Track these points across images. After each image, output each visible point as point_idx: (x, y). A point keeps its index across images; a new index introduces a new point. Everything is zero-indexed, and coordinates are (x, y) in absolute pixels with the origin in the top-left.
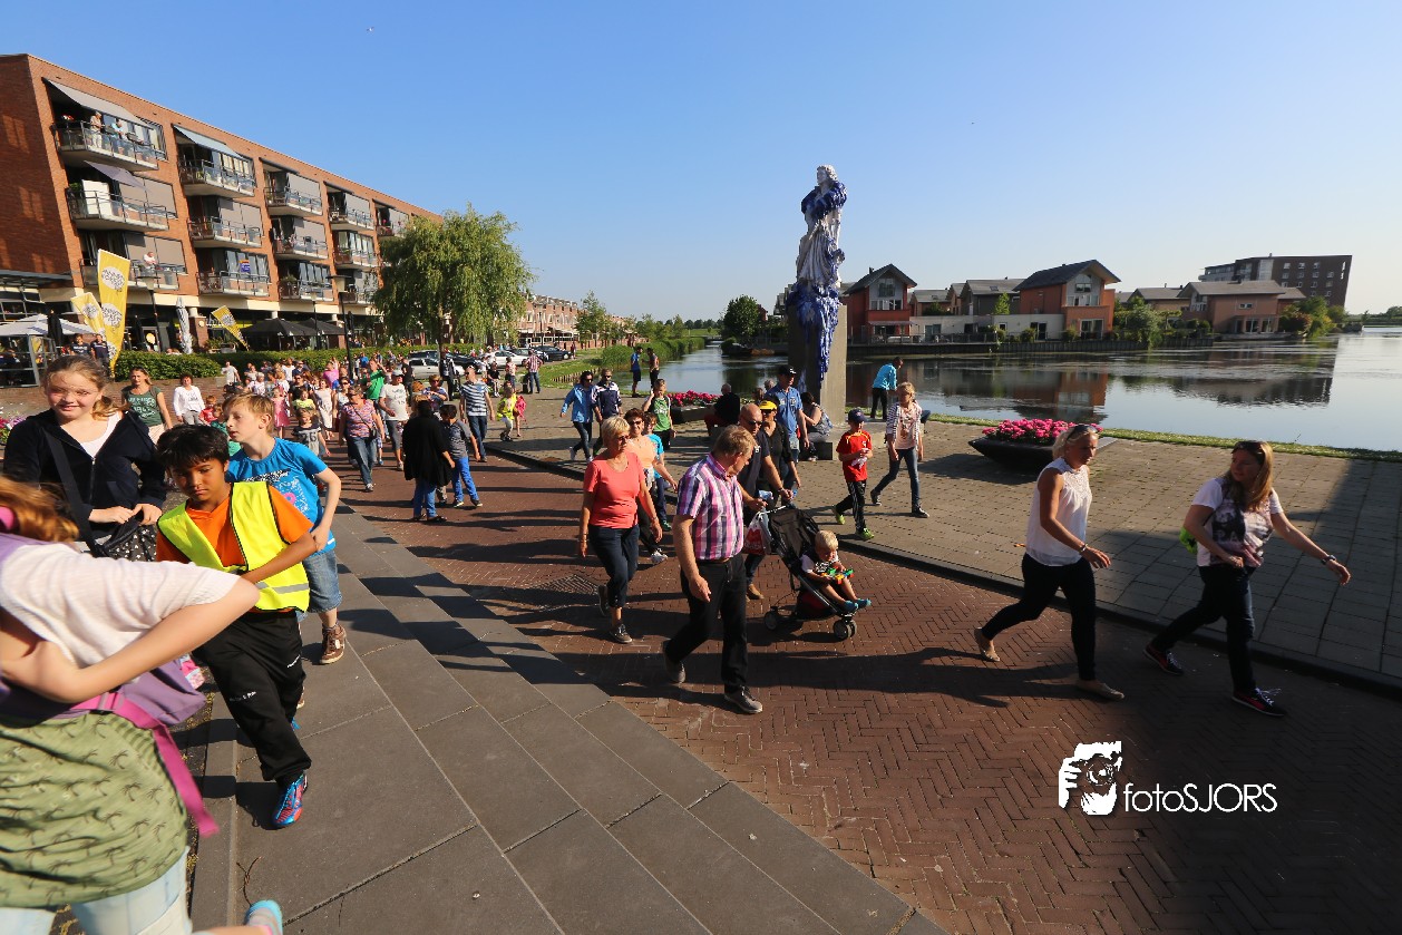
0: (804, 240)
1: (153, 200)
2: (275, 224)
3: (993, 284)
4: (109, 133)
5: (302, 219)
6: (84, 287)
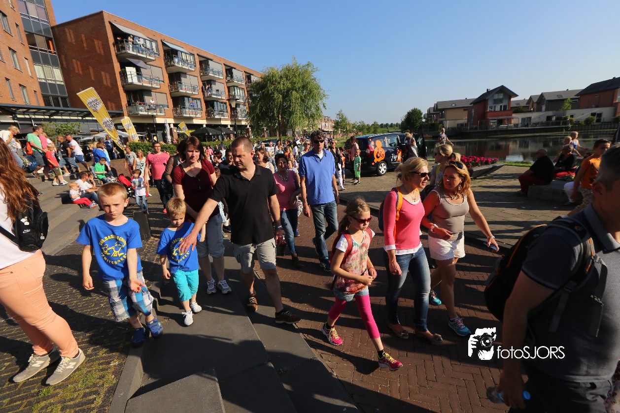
1: (155, 75)
3: (559, 94)
4: (135, 44)
5: (215, 81)
6: (128, 116)
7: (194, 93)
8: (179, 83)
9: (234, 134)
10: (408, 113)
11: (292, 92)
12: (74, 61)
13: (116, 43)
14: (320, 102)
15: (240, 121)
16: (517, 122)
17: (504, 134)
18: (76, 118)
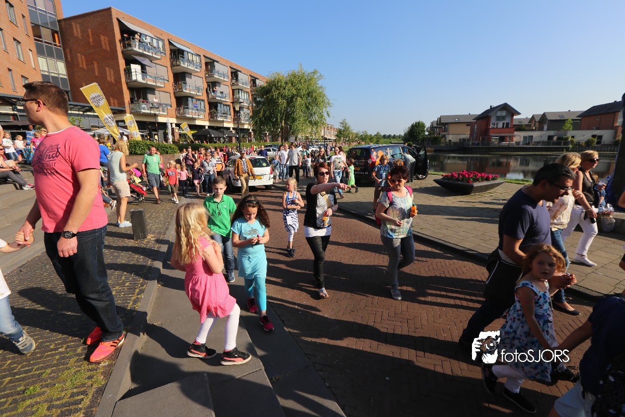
1: (160, 74)
2: (209, 86)
4: (142, 42)
5: (220, 83)
6: (130, 113)
7: (198, 94)
8: (183, 83)
9: (236, 138)
10: (412, 125)
11: (296, 98)
12: (79, 55)
13: (123, 40)
14: (324, 109)
15: (243, 124)
16: (518, 140)
17: (505, 151)
18: (77, 112)
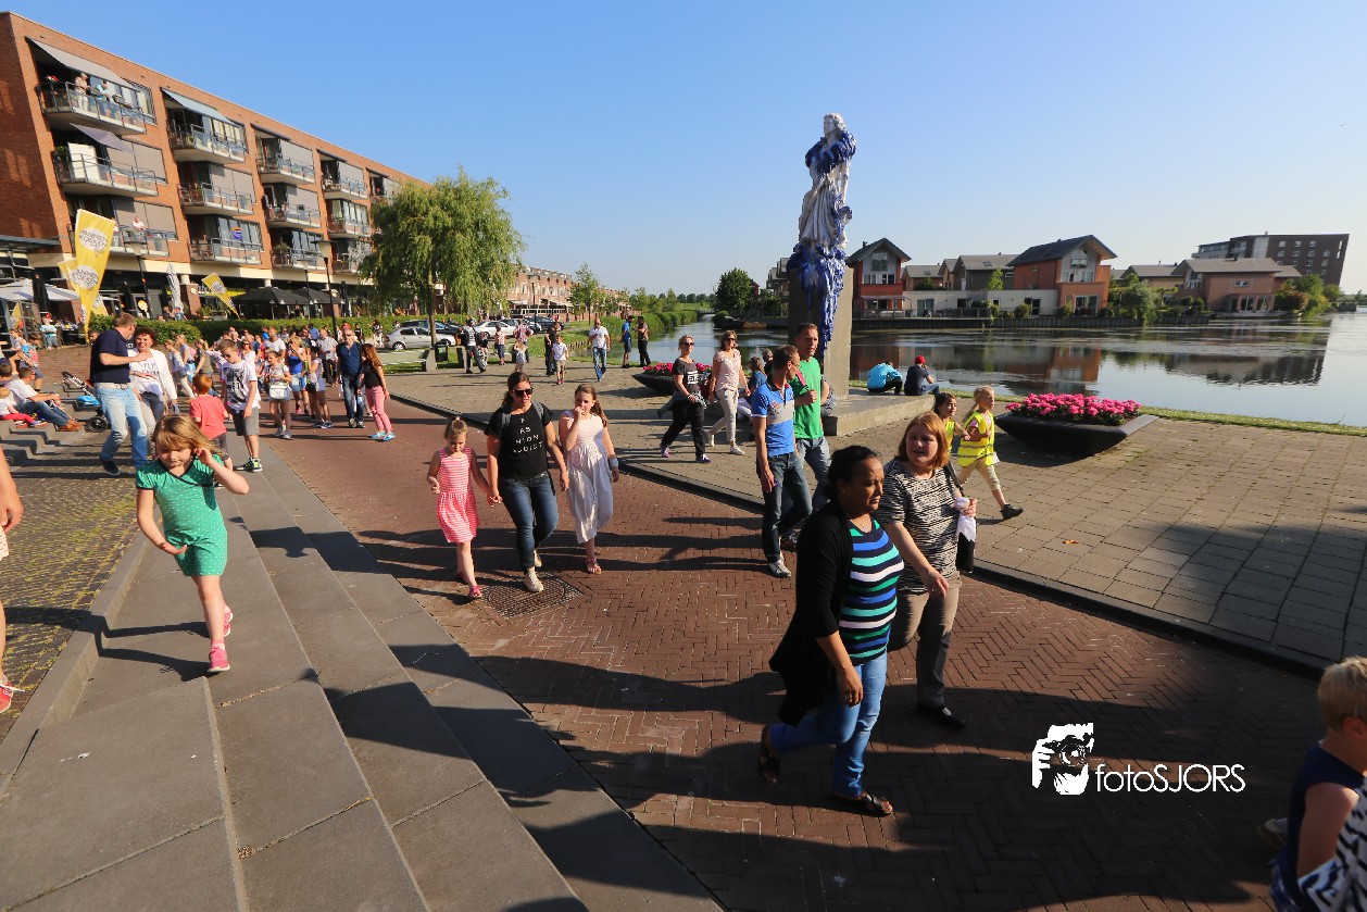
0: (808, 196)
1: (144, 165)
2: (267, 191)
3: (986, 260)
5: (295, 186)
7: (242, 210)
8: (206, 186)
11: (454, 234)
13: (44, 88)
15: (357, 276)
16: (910, 308)
